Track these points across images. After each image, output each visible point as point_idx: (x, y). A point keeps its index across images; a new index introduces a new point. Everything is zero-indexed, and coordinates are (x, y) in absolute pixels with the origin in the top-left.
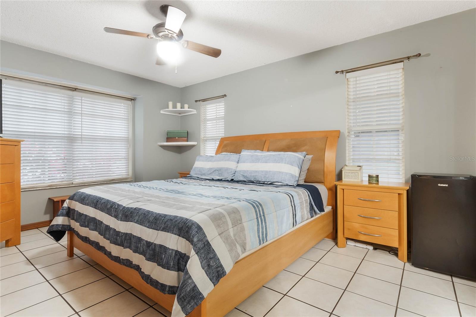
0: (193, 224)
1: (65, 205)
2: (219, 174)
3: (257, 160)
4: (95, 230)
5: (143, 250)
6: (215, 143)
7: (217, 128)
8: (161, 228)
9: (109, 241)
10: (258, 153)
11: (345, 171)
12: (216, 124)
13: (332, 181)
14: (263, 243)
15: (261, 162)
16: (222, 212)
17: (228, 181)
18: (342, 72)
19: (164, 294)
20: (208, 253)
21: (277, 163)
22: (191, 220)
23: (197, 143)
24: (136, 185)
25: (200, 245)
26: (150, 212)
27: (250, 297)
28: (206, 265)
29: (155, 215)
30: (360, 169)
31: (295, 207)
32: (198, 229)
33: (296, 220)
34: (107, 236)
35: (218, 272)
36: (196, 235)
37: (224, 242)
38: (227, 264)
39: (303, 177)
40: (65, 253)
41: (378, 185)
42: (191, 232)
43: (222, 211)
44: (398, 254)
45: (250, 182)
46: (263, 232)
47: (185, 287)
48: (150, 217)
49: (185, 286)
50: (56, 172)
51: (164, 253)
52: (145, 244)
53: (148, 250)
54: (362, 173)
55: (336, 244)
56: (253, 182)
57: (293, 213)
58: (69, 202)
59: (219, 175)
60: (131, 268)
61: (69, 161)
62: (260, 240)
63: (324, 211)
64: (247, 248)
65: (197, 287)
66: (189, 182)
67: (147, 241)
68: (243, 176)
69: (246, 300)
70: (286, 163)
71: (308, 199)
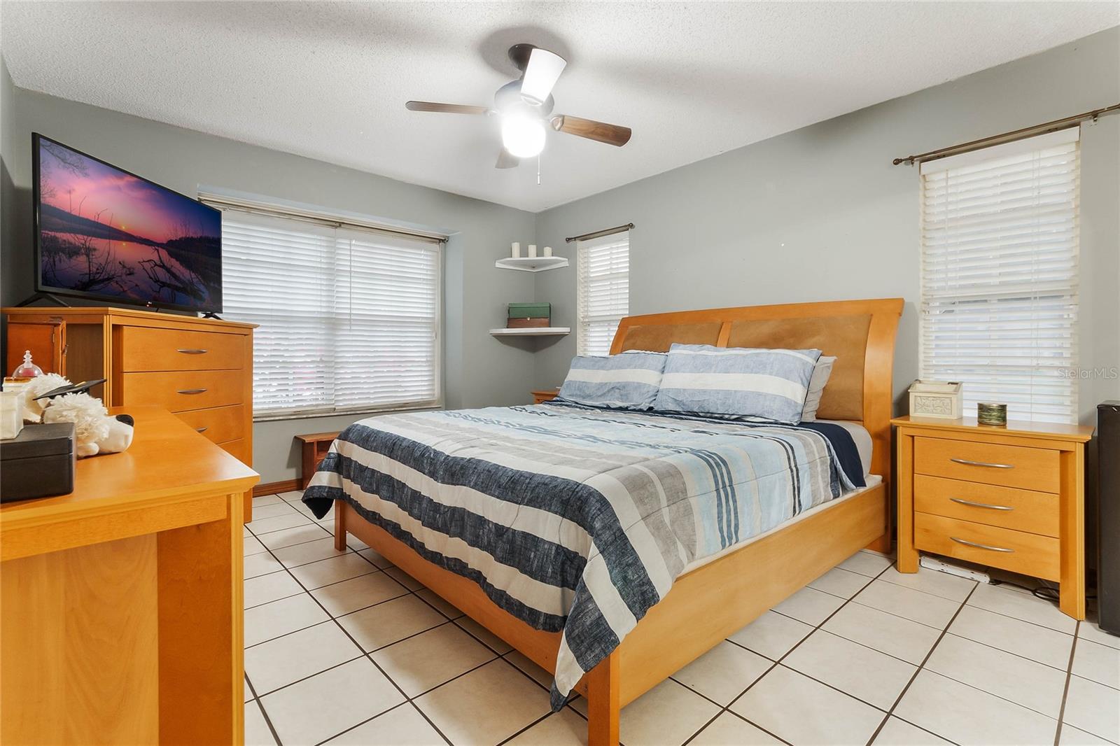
0: (591, 494)
1: (333, 449)
2: (621, 395)
3: (707, 366)
4: (391, 499)
5: (489, 542)
6: (609, 330)
7: (613, 297)
8: (526, 501)
9: (421, 522)
10: (708, 352)
11: (917, 394)
12: (611, 289)
13: (882, 415)
14: (730, 545)
15: (715, 372)
16: (646, 474)
17: (641, 410)
18: (911, 159)
19: (536, 629)
20: (622, 553)
21: (751, 373)
22: (585, 486)
23: (569, 329)
24: (457, 415)
25: (607, 536)
26: (500, 468)
27: (699, 659)
28: (619, 577)
29: (510, 473)
30: (956, 391)
31: (797, 470)
32: (601, 504)
33: (799, 501)
34: (416, 511)
35: (643, 593)
36: (599, 515)
37: (653, 534)
38: (662, 581)
39: (814, 405)
40: (331, 543)
41: (1005, 428)
42: (587, 509)
43: (646, 470)
44: (1059, 598)
45: (690, 414)
46: (729, 521)
47: (582, 617)
48: (499, 478)
49: (582, 614)
50: (305, 387)
51: (534, 550)
52: (493, 530)
53: (500, 542)
54: (962, 400)
55: (894, 563)
56: (696, 415)
57: (794, 484)
58: (339, 444)
59: (622, 398)
60: (464, 576)
61: (328, 365)
62: (722, 536)
63: (865, 486)
64: (698, 554)
65: (605, 619)
66: (558, 412)
67: (496, 525)
68: (676, 400)
69: (691, 664)
70: (774, 373)
71: (827, 454)
